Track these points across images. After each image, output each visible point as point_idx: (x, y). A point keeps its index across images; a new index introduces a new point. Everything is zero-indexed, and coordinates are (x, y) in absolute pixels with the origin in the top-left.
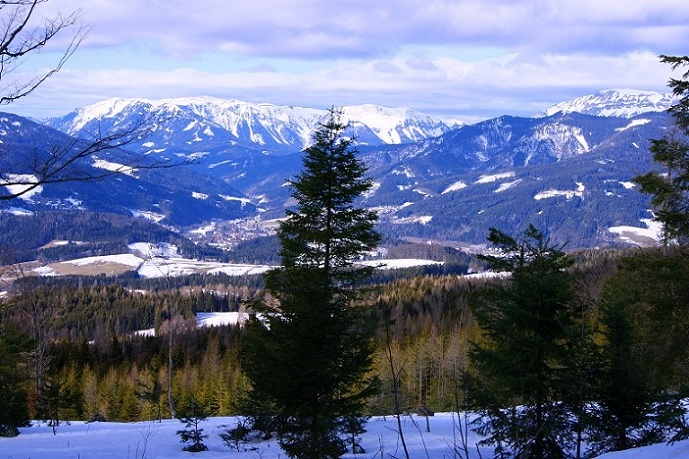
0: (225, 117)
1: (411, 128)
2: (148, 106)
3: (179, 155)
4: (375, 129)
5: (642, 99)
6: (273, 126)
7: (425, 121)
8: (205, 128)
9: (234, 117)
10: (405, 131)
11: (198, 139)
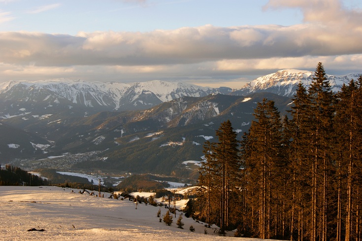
0: (70, 91)
1: (180, 93)
2: (25, 86)
3: (35, 116)
4: (158, 95)
5: (300, 75)
6: (98, 95)
7: (189, 89)
8: (55, 99)
9: (75, 91)
10: (176, 95)
11: (51, 106)
